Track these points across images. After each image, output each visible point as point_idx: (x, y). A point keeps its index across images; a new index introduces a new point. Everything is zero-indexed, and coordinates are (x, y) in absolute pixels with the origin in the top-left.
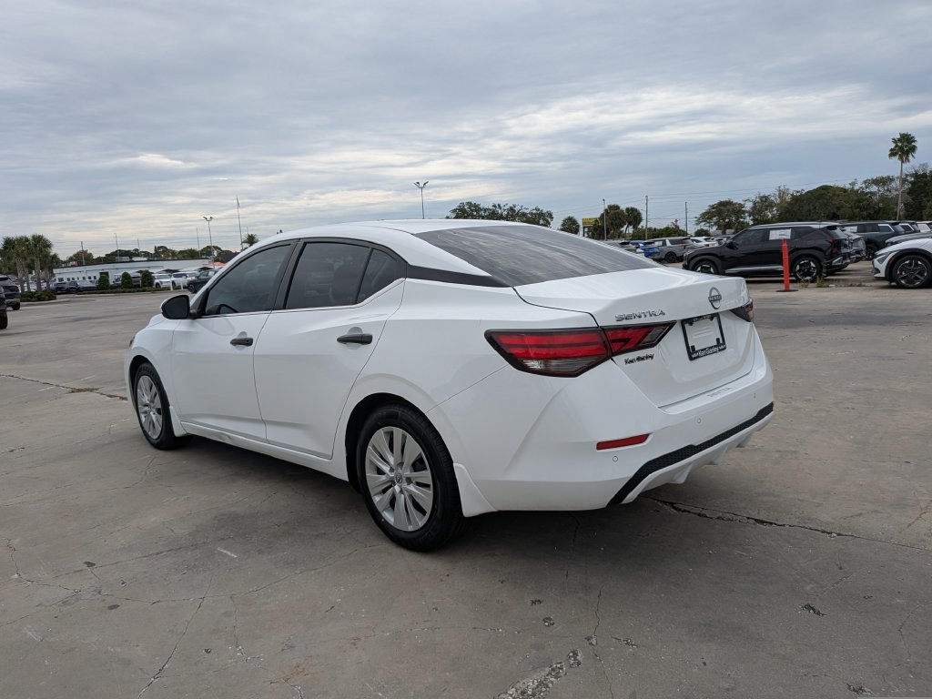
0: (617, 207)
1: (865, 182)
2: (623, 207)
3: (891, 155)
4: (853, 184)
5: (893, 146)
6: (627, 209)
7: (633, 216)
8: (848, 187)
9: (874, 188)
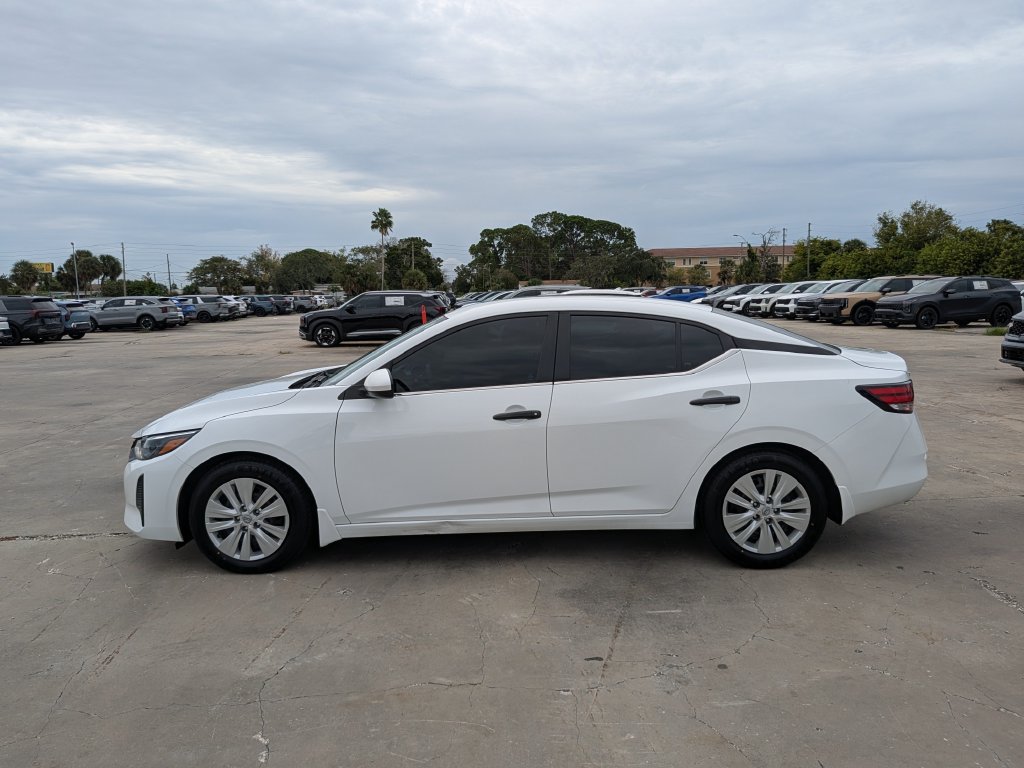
0: (88, 254)
1: (353, 250)
2: (96, 253)
3: (373, 227)
4: (342, 251)
5: (374, 219)
6: (102, 257)
7: (111, 266)
8: (338, 252)
9: (361, 256)
